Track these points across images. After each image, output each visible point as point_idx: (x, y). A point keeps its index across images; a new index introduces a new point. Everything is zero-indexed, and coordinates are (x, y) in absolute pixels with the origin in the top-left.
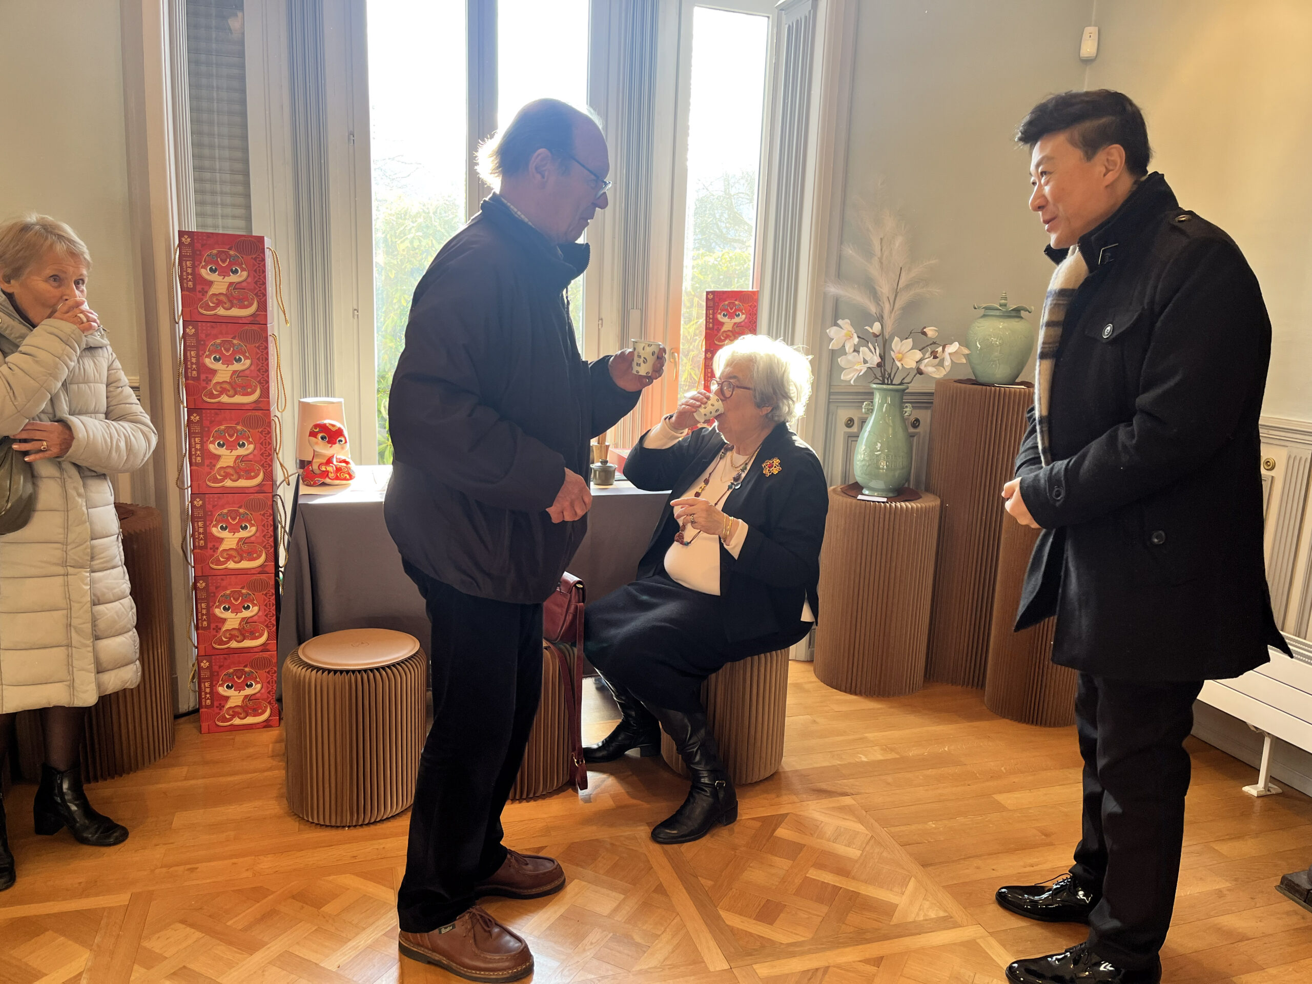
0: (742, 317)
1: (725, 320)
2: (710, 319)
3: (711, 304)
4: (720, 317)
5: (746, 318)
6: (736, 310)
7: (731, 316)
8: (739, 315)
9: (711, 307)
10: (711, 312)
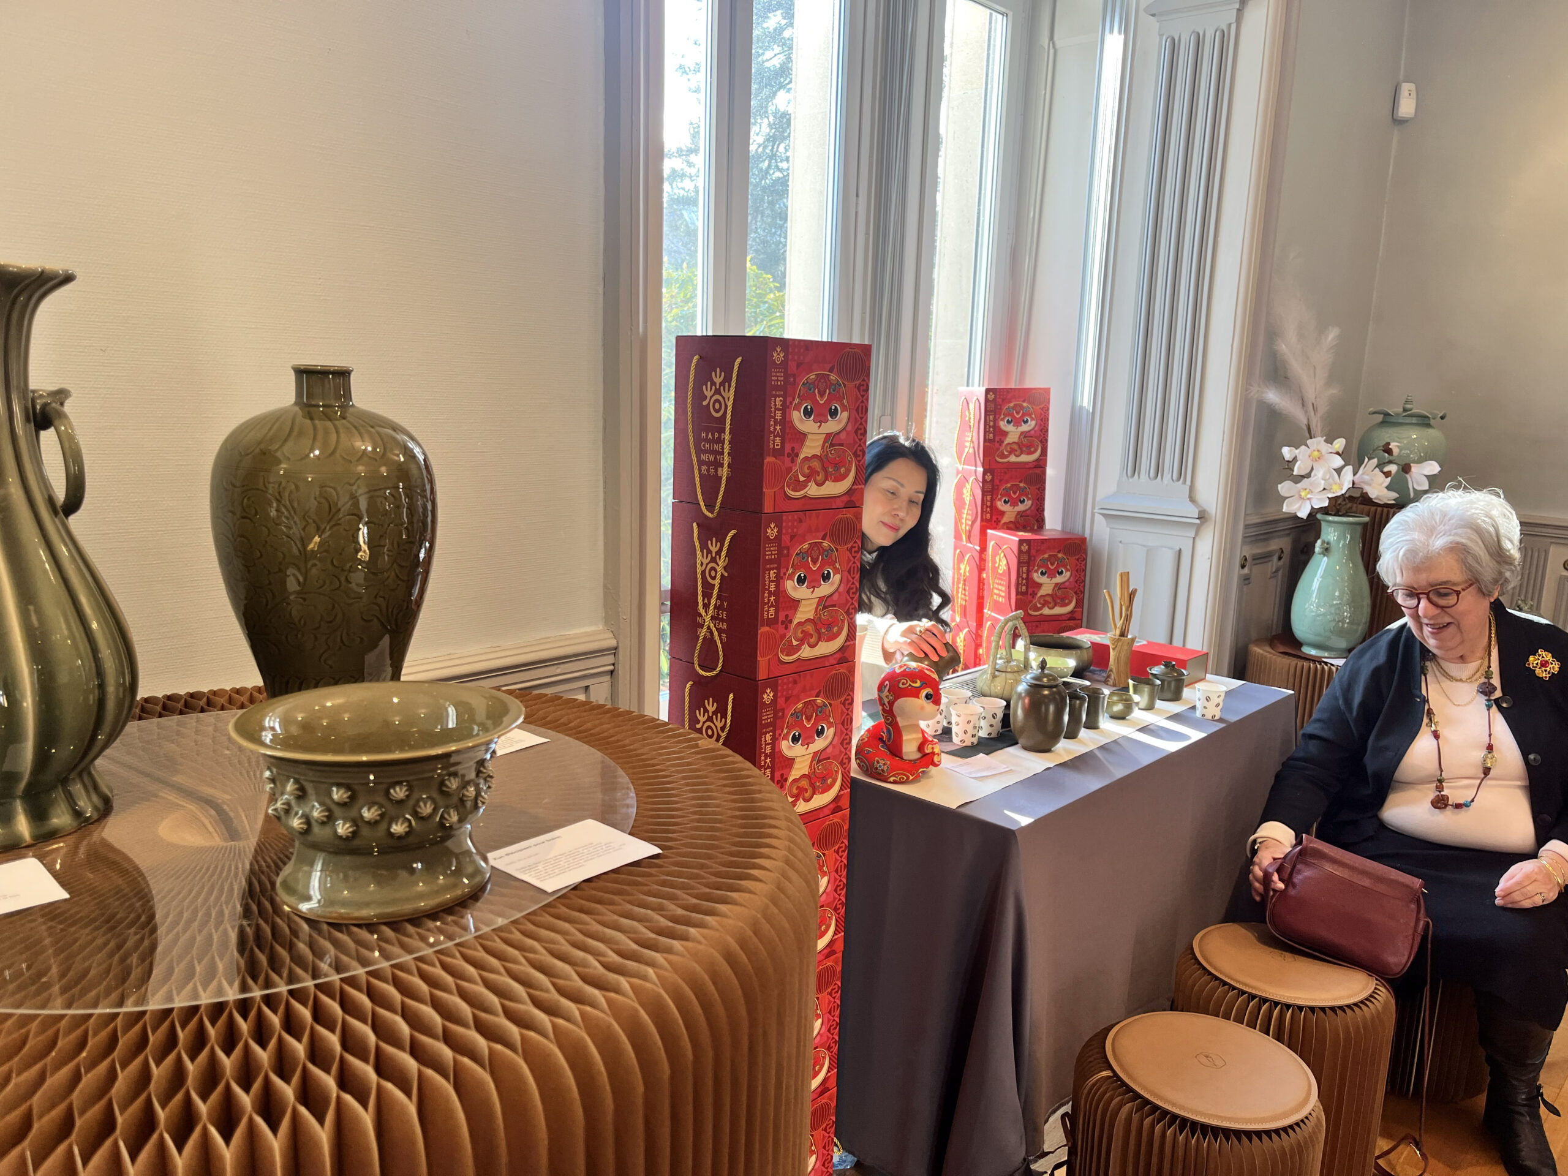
0: (1032, 424)
1: (1010, 428)
2: (990, 427)
3: (992, 406)
4: (1003, 425)
5: (1036, 424)
6: (1024, 415)
7: (1017, 423)
8: (1027, 421)
9: (991, 411)
10: (991, 417)
